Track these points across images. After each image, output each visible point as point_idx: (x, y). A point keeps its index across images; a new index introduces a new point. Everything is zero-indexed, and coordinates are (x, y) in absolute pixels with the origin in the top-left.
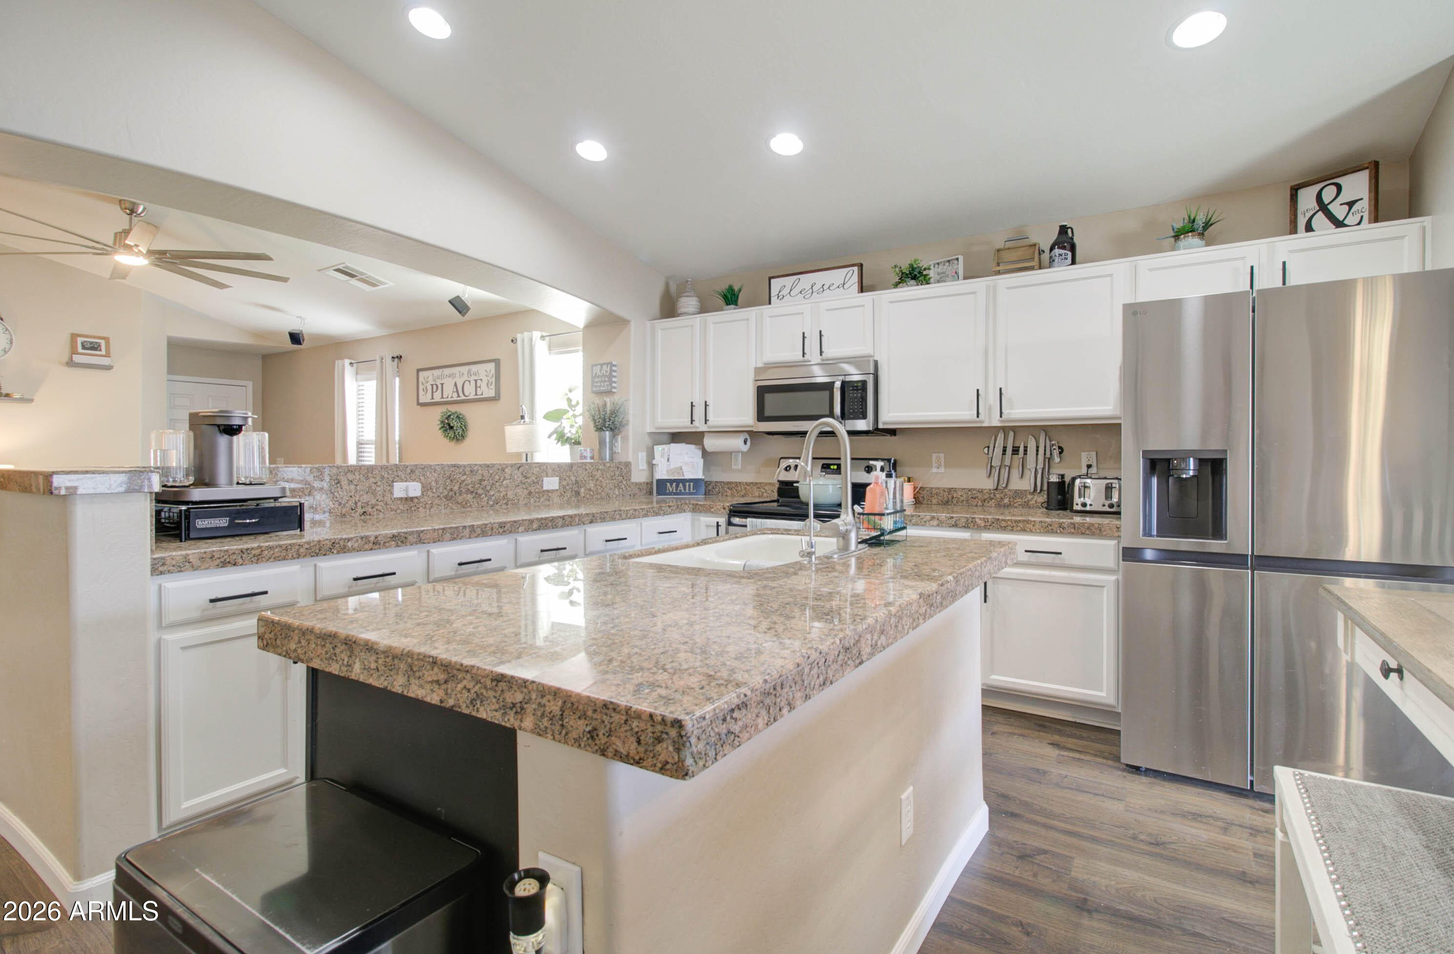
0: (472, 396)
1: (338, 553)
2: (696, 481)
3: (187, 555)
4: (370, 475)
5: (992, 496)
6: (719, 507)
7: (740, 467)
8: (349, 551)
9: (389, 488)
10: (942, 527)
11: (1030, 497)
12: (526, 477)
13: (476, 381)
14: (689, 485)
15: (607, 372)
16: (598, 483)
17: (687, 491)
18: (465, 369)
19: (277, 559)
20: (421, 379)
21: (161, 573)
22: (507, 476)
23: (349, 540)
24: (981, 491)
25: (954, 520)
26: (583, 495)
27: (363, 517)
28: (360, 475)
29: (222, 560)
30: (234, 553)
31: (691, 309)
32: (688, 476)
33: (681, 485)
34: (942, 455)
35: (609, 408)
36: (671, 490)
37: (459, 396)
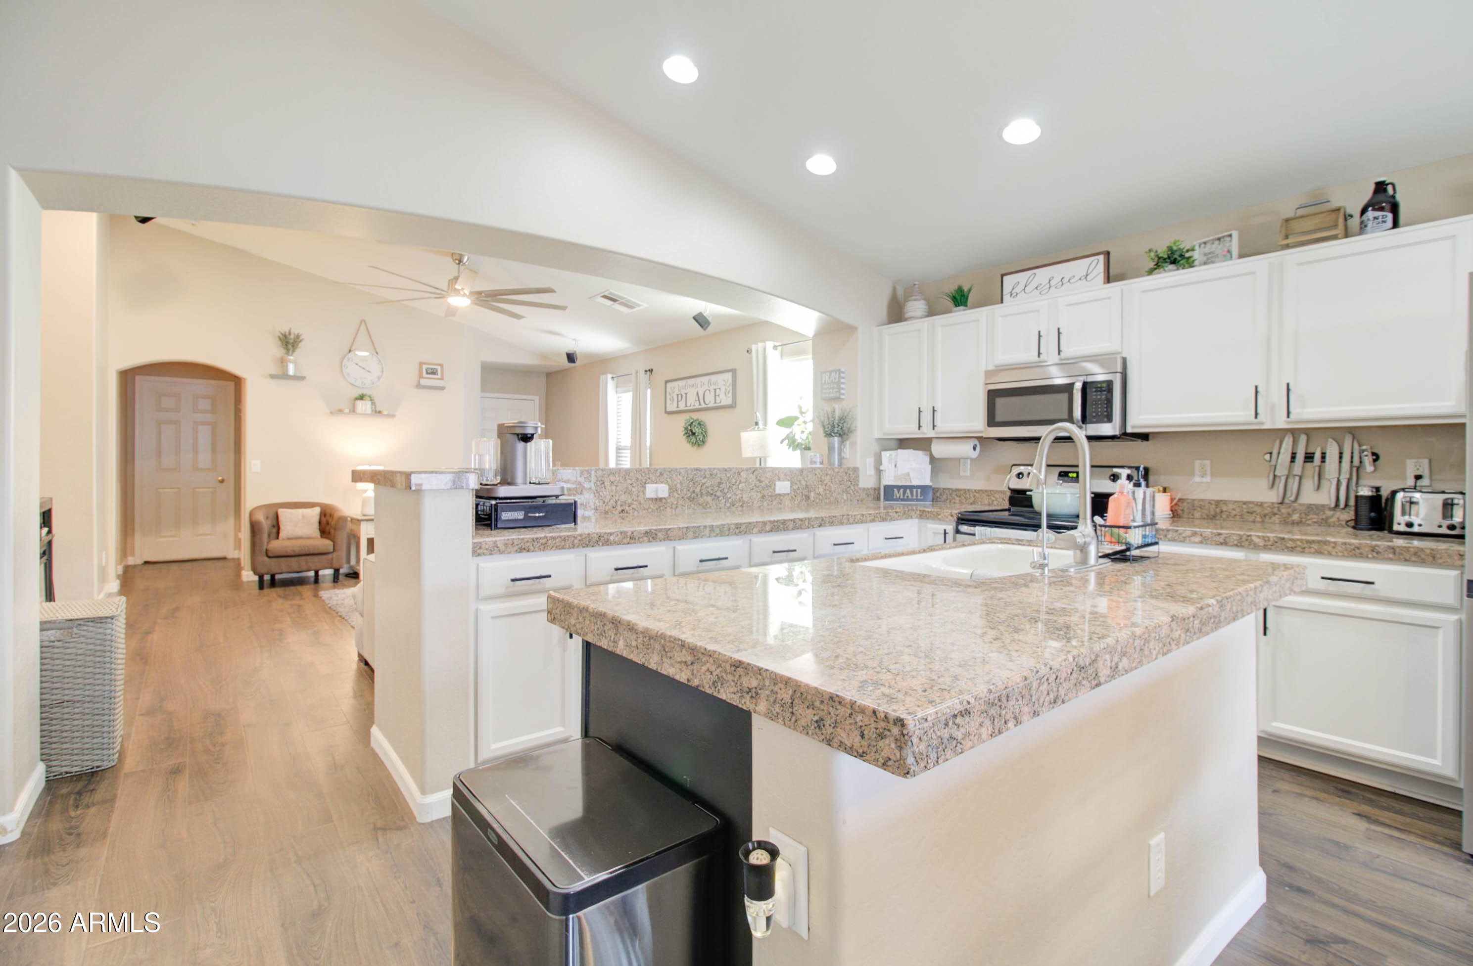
0: (712, 405)
1: (603, 545)
2: (924, 488)
3: (496, 541)
4: (627, 477)
5: (1275, 510)
6: (946, 514)
7: (968, 474)
8: (611, 544)
9: (642, 489)
10: (1206, 544)
11: (1329, 513)
12: (760, 481)
13: (715, 390)
14: (917, 492)
15: (835, 379)
16: (827, 488)
17: (915, 497)
18: (705, 379)
19: (558, 548)
20: (668, 390)
21: (479, 555)
22: (743, 480)
23: (611, 534)
24: (1261, 505)
25: (1223, 537)
26: (812, 499)
27: (621, 515)
28: (619, 476)
29: (520, 546)
30: (528, 542)
31: (919, 313)
32: (915, 483)
33: (908, 491)
34: (1208, 462)
35: (837, 415)
36: (898, 496)
37: (700, 404)
